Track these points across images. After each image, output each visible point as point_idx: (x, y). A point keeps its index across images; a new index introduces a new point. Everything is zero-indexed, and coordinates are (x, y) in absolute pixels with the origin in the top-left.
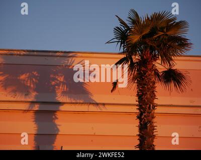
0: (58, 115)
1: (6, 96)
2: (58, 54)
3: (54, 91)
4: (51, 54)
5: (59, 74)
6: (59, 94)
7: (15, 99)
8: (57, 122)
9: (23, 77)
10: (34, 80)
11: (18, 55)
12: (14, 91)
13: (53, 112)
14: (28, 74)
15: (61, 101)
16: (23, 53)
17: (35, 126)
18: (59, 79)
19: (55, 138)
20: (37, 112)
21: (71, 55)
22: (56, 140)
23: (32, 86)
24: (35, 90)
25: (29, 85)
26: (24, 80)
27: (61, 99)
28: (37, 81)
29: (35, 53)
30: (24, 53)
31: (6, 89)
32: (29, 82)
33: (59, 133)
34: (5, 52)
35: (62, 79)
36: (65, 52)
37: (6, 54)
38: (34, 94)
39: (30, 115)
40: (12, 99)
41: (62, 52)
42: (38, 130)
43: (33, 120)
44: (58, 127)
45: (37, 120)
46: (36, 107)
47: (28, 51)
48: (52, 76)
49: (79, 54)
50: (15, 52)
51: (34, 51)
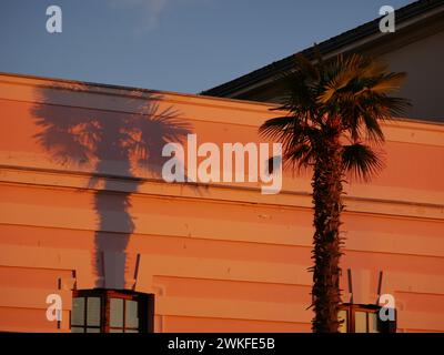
0: (133, 199)
1: (51, 161)
2: (133, 93)
3: (125, 158)
4: (122, 92)
5: (135, 129)
6: (134, 164)
7: (63, 168)
8: (131, 212)
9: (76, 129)
10: (94, 136)
11: (69, 89)
12: (63, 154)
13: (125, 194)
14: (85, 125)
15: (137, 176)
16: (77, 87)
17: (97, 217)
18: (133, 137)
19: (128, 240)
20: (99, 193)
21: (154, 96)
22: (129, 243)
23: (91, 146)
24: (95, 154)
25: (85, 144)
26: (78, 136)
27: (137, 172)
28: (100, 140)
29: (98, 89)
30: (80, 86)
31: (48, 149)
32: (86, 140)
33: (136, 231)
34: (50, 83)
35: (137, 137)
36: (146, 91)
37: (51, 87)
38: (94, 161)
39: (89, 197)
40: (59, 167)
41: (141, 90)
42: (102, 224)
43: (93, 206)
44: (134, 221)
45: (98, 207)
46: (101, 185)
47: (86, 84)
48: (122, 131)
49: (167, 96)
50: (66, 85)
51: (96, 85)
